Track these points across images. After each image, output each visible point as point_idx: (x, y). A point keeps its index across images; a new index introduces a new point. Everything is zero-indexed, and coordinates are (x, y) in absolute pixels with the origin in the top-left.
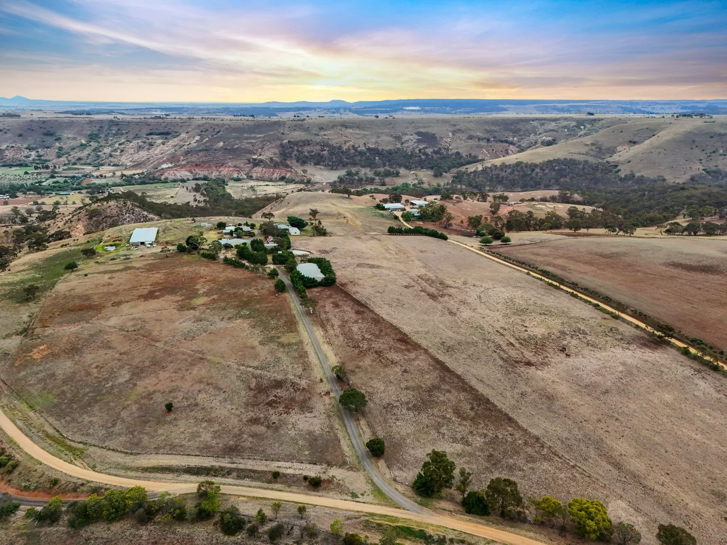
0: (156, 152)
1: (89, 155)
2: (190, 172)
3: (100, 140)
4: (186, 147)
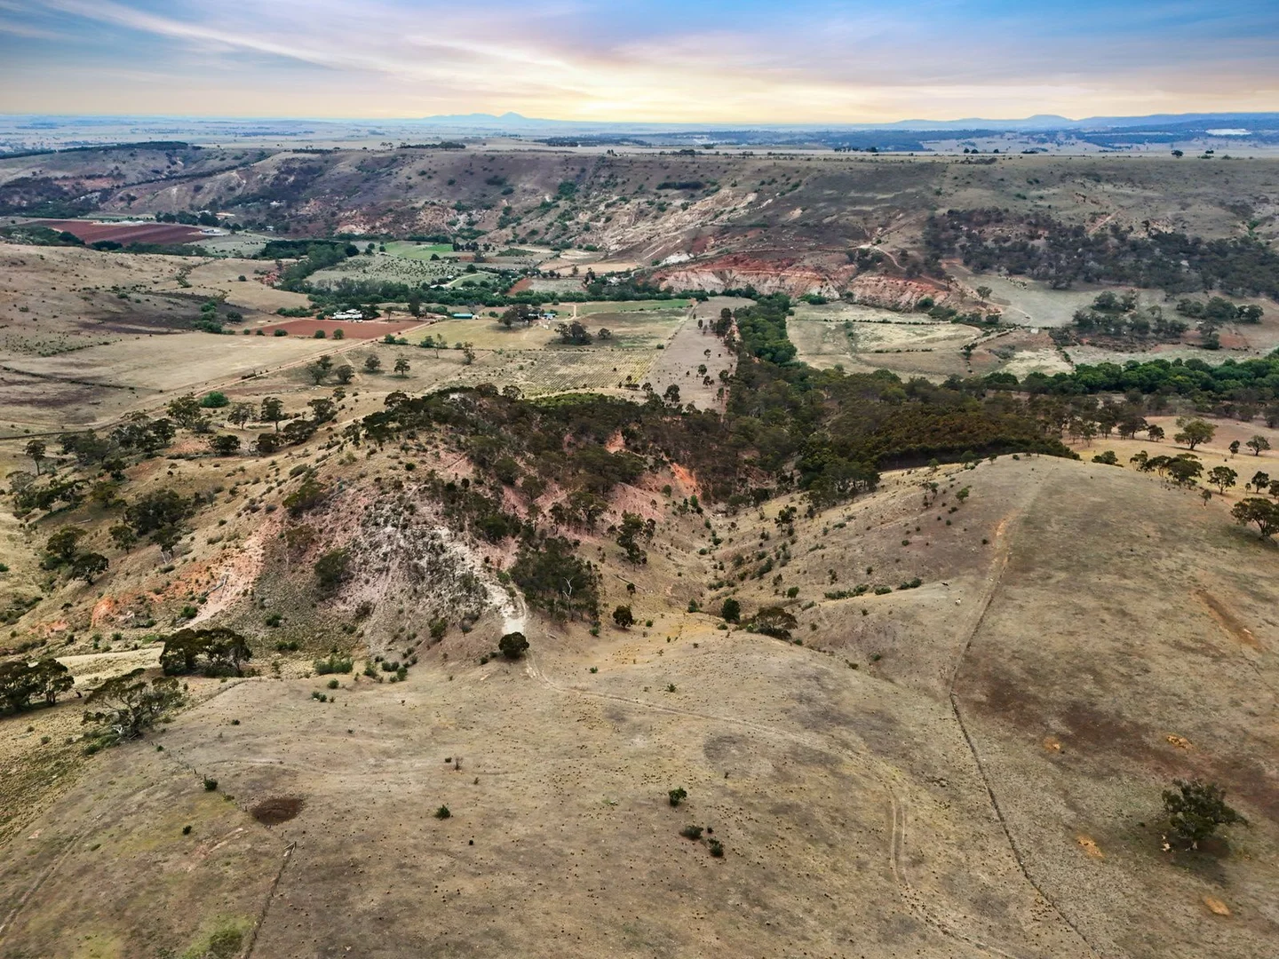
0: (667, 225)
1: (551, 224)
2: (721, 275)
4: (725, 217)
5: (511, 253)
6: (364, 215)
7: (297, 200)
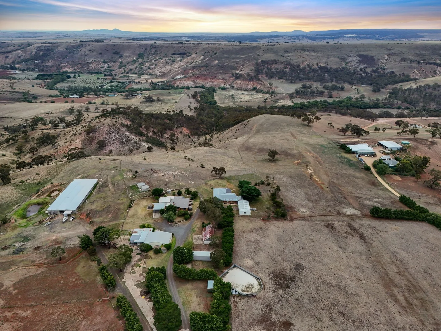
0: (176, 66)
1: (137, 67)
2: (194, 81)
3: (144, 58)
4: (194, 64)
5: (124, 76)
6: (70, 65)
7: (45, 60)
